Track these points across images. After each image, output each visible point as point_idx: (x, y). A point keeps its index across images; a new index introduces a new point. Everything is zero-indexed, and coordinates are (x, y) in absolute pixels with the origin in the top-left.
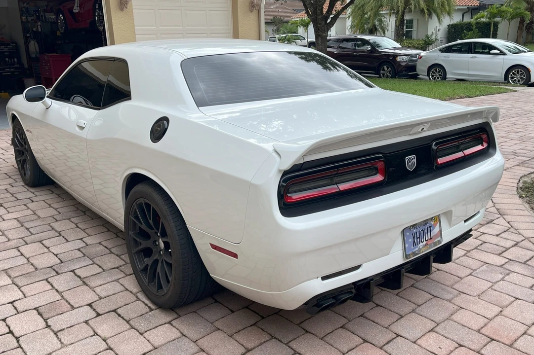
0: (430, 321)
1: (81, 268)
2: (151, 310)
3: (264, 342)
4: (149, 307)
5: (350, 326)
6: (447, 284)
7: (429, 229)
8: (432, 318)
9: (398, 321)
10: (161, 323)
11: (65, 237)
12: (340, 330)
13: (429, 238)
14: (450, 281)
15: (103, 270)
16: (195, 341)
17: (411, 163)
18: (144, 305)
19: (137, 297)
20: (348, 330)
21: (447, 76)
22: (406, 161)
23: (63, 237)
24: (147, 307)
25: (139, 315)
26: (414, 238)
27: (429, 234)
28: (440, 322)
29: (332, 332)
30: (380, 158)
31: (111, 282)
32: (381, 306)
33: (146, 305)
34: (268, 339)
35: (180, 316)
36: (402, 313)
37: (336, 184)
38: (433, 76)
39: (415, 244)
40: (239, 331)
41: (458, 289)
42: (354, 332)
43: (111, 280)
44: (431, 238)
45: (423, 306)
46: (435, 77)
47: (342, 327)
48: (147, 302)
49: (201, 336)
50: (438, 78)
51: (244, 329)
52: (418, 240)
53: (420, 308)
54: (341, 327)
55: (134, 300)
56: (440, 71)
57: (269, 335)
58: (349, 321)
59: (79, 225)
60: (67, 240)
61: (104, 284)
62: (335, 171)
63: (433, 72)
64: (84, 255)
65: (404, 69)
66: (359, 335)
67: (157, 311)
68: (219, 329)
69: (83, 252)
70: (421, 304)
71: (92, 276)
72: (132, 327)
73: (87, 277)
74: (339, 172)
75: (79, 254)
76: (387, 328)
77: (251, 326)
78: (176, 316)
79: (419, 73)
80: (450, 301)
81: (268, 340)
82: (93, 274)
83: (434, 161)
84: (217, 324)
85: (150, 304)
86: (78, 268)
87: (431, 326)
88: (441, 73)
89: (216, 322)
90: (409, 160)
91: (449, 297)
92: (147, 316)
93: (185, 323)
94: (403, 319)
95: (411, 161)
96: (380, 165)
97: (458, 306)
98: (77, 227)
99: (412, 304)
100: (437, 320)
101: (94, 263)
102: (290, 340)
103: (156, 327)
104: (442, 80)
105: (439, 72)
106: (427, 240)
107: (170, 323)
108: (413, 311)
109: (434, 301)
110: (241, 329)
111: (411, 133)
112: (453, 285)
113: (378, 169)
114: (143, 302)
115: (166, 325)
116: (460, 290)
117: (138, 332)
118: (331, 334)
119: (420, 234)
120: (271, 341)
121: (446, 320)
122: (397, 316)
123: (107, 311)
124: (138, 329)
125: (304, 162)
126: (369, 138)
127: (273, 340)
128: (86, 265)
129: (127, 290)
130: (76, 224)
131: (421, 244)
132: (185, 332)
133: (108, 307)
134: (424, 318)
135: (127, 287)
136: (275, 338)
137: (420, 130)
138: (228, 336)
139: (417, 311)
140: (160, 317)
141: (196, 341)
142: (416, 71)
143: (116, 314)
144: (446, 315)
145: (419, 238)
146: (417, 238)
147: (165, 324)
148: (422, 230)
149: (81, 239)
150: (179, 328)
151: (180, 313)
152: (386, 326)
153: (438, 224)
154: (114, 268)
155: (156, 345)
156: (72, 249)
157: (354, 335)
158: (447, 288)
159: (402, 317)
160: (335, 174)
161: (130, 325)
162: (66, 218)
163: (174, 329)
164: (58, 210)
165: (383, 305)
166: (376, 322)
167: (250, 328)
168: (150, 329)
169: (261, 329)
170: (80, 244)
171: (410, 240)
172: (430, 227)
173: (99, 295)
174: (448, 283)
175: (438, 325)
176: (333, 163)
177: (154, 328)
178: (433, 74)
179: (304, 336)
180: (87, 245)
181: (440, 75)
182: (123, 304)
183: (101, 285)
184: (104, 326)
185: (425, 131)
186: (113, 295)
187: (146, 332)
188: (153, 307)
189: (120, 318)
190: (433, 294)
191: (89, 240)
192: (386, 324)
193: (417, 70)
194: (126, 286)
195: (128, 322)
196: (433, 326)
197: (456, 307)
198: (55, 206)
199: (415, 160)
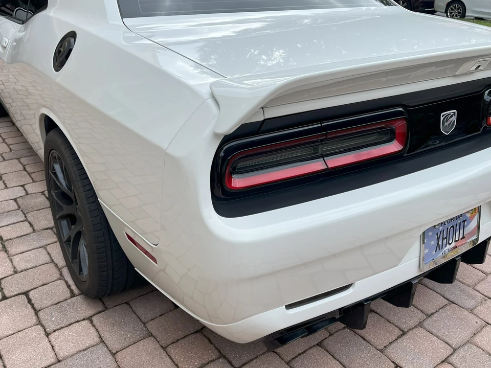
0: (444, 344)
1: (8, 225)
2: (73, 295)
3: (208, 363)
4: (71, 291)
5: (329, 343)
6: (467, 283)
7: (462, 224)
8: (447, 340)
9: (398, 341)
10: (78, 319)
11: (5, 182)
12: (315, 349)
13: (461, 237)
14: (471, 277)
15: (34, 230)
16: (114, 352)
17: (448, 122)
18: (66, 286)
19: (61, 274)
20: (327, 351)
21: (466, 14)
22: (442, 119)
23: (4, 182)
24: (68, 291)
25: (54, 303)
26: (438, 239)
27: (461, 231)
28: (458, 346)
29: (304, 352)
30: (400, 113)
31: (37, 248)
32: (376, 313)
33: (69, 286)
34: (214, 357)
35: (106, 308)
36: (405, 327)
37: (323, 156)
38: (451, 13)
39: (439, 247)
40: (178, 340)
41: (482, 292)
42: (335, 355)
43: (38, 246)
44: (463, 237)
45: (435, 317)
46: (454, 15)
47: (319, 344)
48: (71, 282)
49: (126, 344)
50: (456, 16)
51: (185, 337)
52: (445, 241)
53: (429, 320)
54: (317, 344)
55: (55, 279)
56: (460, 8)
57: (216, 351)
58: (331, 335)
59: (28, 168)
60: (6, 186)
61: (27, 251)
62: (323, 135)
63: (452, 9)
64: (19, 207)
65: (421, 5)
66: (342, 360)
67: (79, 297)
68: (152, 335)
69: (19, 203)
70: (432, 314)
71: (17, 237)
72: (39, 323)
73: (10, 239)
74: (329, 137)
75: (13, 205)
76: (381, 351)
77: (196, 332)
78: (101, 308)
79: (436, 10)
80: (471, 311)
81: (213, 360)
82: (19, 235)
83: (483, 119)
84: (152, 326)
85: (74, 287)
86: (5, 226)
87: (444, 351)
88: (461, 10)
89: (151, 322)
90: (447, 118)
91: (470, 304)
92: (64, 305)
93: (110, 320)
94: (405, 337)
95: (449, 119)
96: (400, 125)
97: (482, 319)
98: (25, 169)
99: (419, 312)
100: (454, 343)
101: (26, 220)
102: (244, 361)
103: (70, 324)
104: (460, 17)
105: (458, 9)
106: (458, 240)
107: (90, 319)
108: (420, 325)
109: (450, 309)
110: (182, 336)
111: (457, 73)
112: (476, 285)
113: (394, 133)
114: (66, 282)
115: (84, 323)
116: (485, 294)
117: (45, 330)
118: (302, 356)
119: (448, 233)
120: (217, 362)
121: (466, 344)
122: (398, 332)
123: (16, 293)
124: (46, 325)
125: (265, 120)
126: (384, 79)
127: (221, 360)
128: (15, 221)
129: (52, 261)
130: (24, 167)
131: (448, 247)
132: (106, 337)
133: (20, 286)
134: (434, 338)
135: (53, 258)
136: (224, 357)
137: (474, 68)
138: (160, 348)
139: (426, 324)
140: (81, 307)
141: (117, 352)
142: (433, 7)
143: (26, 299)
144: (465, 335)
145: (446, 238)
146: (443, 239)
147: (84, 320)
148: (453, 226)
149: (23, 186)
150: (99, 329)
151: (108, 304)
152: (381, 347)
153: (476, 217)
154: (47, 229)
155: (61, 355)
156: (8, 198)
157: (334, 361)
158: (467, 288)
159: (404, 333)
160: (322, 140)
161: (38, 318)
162: (15, 157)
163: (93, 330)
164: (11, 147)
165: (379, 311)
166: (367, 338)
167: (193, 336)
168: (62, 328)
169: (208, 339)
170: (20, 192)
171: (433, 243)
172: (464, 221)
173: (15, 268)
174: (469, 281)
175: (455, 350)
176: (320, 120)
177: (67, 326)
178: (451, 11)
179: (264, 356)
180: (27, 194)
181: (459, 13)
182: (41, 283)
183: (23, 253)
184: (4, 317)
185: (481, 70)
186: (33, 268)
187: (55, 331)
188: (76, 291)
189: (29, 306)
190: (448, 297)
191: (31, 188)
192: (380, 344)
193: (435, 6)
194: (52, 255)
195: (36, 312)
196: (449, 352)
197: (480, 322)
198: (9, 141)
199: (455, 118)
